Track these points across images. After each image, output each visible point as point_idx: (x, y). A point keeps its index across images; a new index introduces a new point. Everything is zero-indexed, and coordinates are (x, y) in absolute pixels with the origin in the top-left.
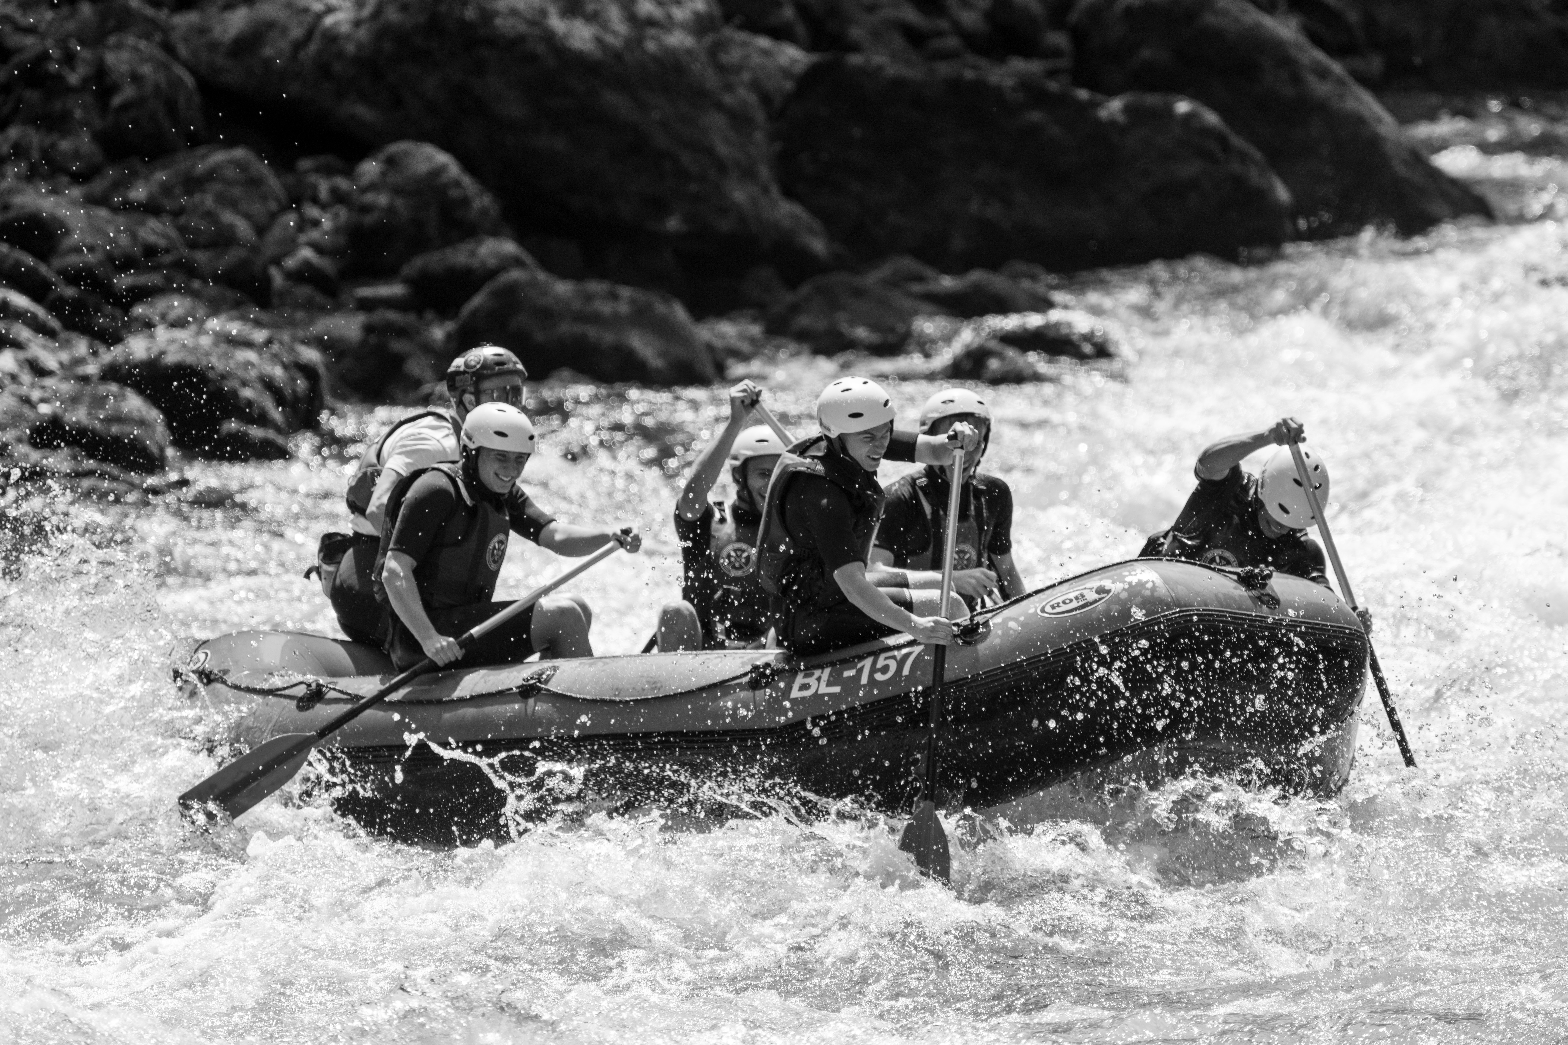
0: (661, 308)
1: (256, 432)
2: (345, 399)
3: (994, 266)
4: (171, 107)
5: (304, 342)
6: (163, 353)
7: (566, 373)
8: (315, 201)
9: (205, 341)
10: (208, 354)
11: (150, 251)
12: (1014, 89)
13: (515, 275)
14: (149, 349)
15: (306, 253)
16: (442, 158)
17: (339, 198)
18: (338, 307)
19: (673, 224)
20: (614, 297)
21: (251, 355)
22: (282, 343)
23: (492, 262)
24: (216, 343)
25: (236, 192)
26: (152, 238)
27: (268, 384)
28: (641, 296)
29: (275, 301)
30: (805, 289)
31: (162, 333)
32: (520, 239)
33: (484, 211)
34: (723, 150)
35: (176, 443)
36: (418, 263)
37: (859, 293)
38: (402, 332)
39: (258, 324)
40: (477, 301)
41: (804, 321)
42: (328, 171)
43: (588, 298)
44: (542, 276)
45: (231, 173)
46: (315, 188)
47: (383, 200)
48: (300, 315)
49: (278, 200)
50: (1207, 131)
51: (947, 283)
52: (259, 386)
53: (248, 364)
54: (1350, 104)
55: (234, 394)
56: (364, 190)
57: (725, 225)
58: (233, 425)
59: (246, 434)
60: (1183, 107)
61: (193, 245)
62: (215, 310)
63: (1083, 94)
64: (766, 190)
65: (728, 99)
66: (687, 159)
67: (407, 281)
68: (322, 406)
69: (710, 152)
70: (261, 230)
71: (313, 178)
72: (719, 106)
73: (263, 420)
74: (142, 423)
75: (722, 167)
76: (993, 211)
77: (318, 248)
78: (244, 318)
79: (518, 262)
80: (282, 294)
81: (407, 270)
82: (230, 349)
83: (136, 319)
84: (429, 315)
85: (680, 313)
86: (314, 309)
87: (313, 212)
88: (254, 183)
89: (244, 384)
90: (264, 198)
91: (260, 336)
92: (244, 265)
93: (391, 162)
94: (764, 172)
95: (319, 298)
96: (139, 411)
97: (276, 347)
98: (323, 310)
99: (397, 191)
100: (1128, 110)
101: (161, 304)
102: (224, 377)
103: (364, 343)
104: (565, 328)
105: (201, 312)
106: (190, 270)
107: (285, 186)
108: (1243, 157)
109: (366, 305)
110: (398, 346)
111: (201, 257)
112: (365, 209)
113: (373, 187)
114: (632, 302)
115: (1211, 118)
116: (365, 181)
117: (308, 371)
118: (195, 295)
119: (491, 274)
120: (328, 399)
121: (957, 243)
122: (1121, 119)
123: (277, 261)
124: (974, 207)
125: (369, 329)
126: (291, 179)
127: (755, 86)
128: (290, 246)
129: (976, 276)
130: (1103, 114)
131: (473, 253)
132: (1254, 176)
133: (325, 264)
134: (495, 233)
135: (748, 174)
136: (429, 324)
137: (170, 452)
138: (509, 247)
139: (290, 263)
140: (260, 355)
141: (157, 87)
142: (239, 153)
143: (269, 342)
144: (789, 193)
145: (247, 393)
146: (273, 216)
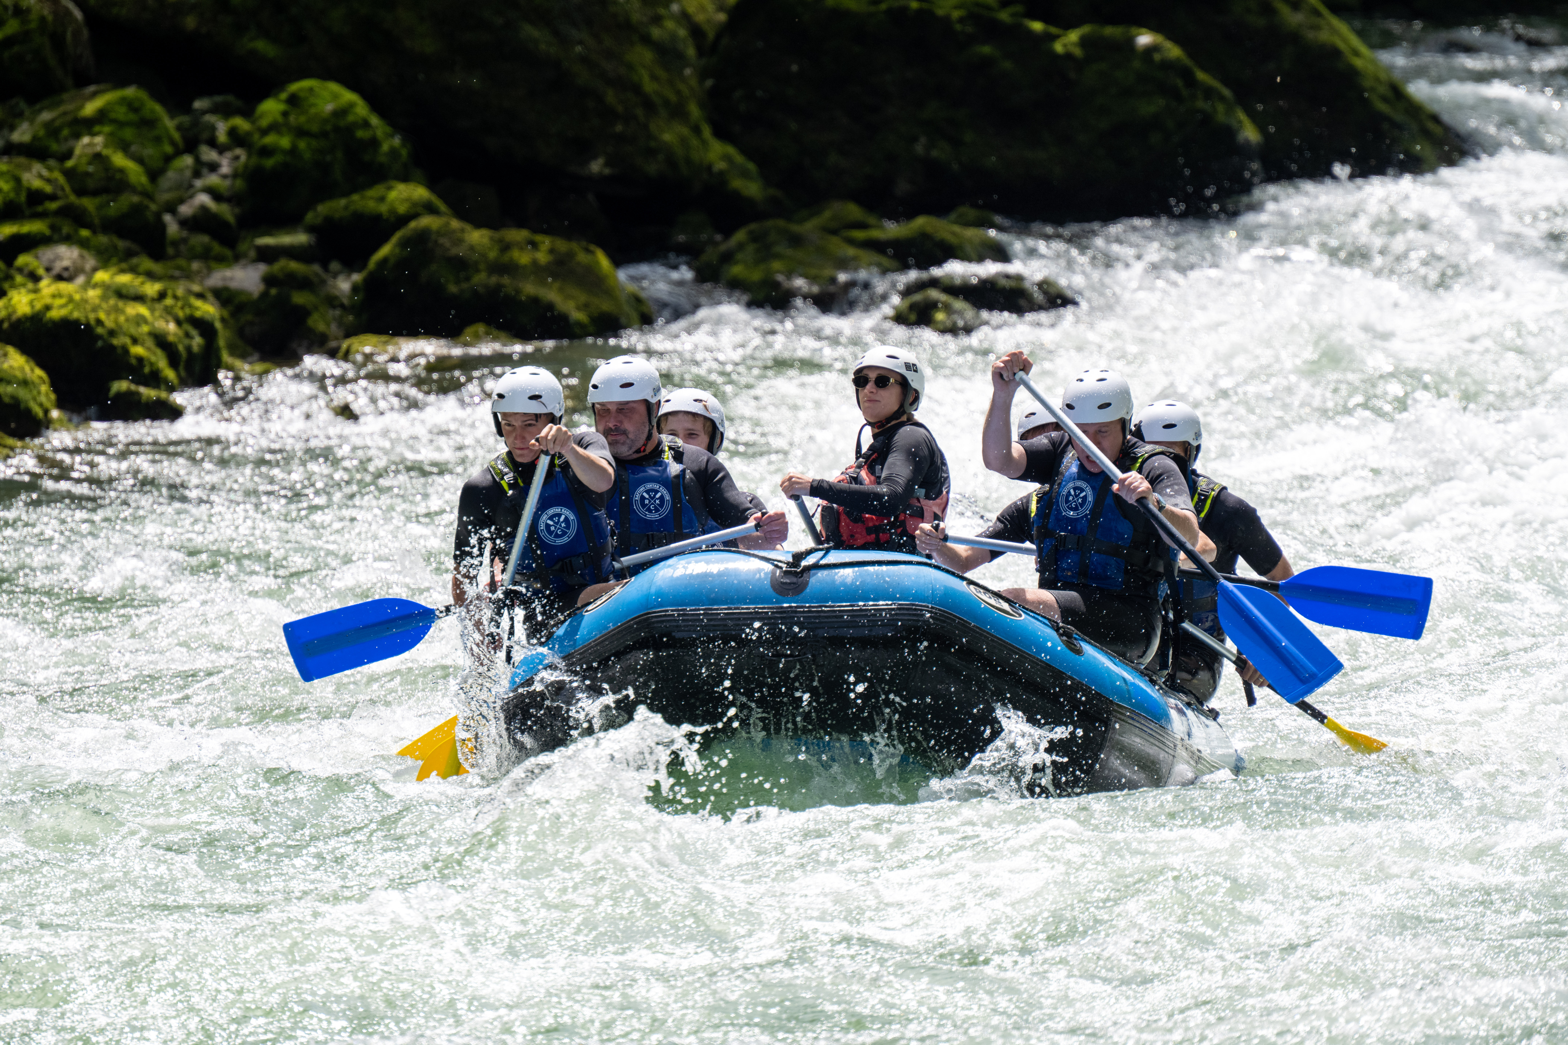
0: (582, 257)
1: (148, 393)
2: (243, 356)
3: (940, 210)
4: (58, 41)
5: (200, 296)
6: (48, 308)
7: (481, 328)
8: (212, 143)
9: (93, 294)
10: (95, 309)
11: (36, 197)
12: (961, 20)
13: (426, 221)
14: (31, 303)
15: (204, 199)
16: (349, 96)
17: (237, 139)
18: (237, 258)
19: (596, 166)
20: (534, 245)
21: (142, 310)
22: (175, 297)
23: (402, 209)
24: (104, 298)
25: (128, 133)
26: (37, 184)
27: (161, 341)
28: (562, 245)
29: (170, 251)
30: (740, 236)
31: (47, 286)
32: (431, 186)
33: (394, 153)
34: (649, 86)
35: (61, 404)
36: (323, 209)
37: (796, 241)
38: (305, 284)
39: (151, 276)
40: (385, 251)
41: (737, 270)
42: (226, 112)
43: (506, 247)
44: (455, 224)
45: (121, 113)
46: (213, 128)
47: (285, 142)
48: (195, 265)
49: (173, 143)
50: (1168, 65)
51: (892, 229)
52: (150, 343)
53: (140, 320)
54: (1324, 36)
55: (126, 351)
56: (265, 132)
57: (652, 168)
58: (121, 386)
59: (138, 394)
60: (1144, 39)
61: (81, 192)
62: (104, 261)
63: (1037, 26)
64: (696, 130)
65: (656, 33)
66: (611, 97)
67: (310, 229)
68: (219, 365)
69: (637, 89)
70: (154, 175)
71: (210, 118)
72: (646, 40)
73: (154, 379)
74: (25, 383)
75: (649, 105)
76: (941, 152)
77: (215, 194)
78: (133, 270)
79: (430, 209)
80: (175, 243)
81: (310, 217)
82: (121, 304)
83: (20, 270)
84: (335, 266)
85: (603, 261)
86: (210, 258)
87: (209, 154)
88: (148, 123)
89: (135, 341)
90: (158, 140)
91: (152, 289)
92: (137, 210)
93: (294, 101)
94: (694, 111)
95: (217, 248)
96: (22, 369)
97: (169, 301)
98: (221, 260)
99: (300, 132)
100: (1084, 42)
101: (47, 253)
102: (112, 333)
103: (264, 295)
104: (481, 279)
105: (90, 262)
106: (78, 218)
107: (179, 128)
108: (1209, 93)
109: (266, 255)
110: (299, 298)
111: (89, 204)
112: (266, 152)
113: (273, 128)
114: (552, 251)
115: (1174, 51)
116: (264, 123)
117: (203, 326)
118: (84, 244)
119: (403, 220)
120: (226, 357)
121: (902, 187)
122: (1078, 52)
123: (171, 208)
124: (919, 148)
125: (269, 281)
126: (185, 119)
127: (685, 16)
128: (186, 191)
129: (921, 222)
130: (1059, 47)
131: (382, 199)
132: (1220, 113)
133: (224, 210)
134: (405, 178)
135: (678, 112)
136: (335, 276)
137: (55, 414)
138: (420, 192)
139: (185, 210)
140: (152, 310)
141: (43, 19)
142: (130, 92)
143: (162, 296)
144: (721, 133)
145: (138, 350)
146: (168, 159)
